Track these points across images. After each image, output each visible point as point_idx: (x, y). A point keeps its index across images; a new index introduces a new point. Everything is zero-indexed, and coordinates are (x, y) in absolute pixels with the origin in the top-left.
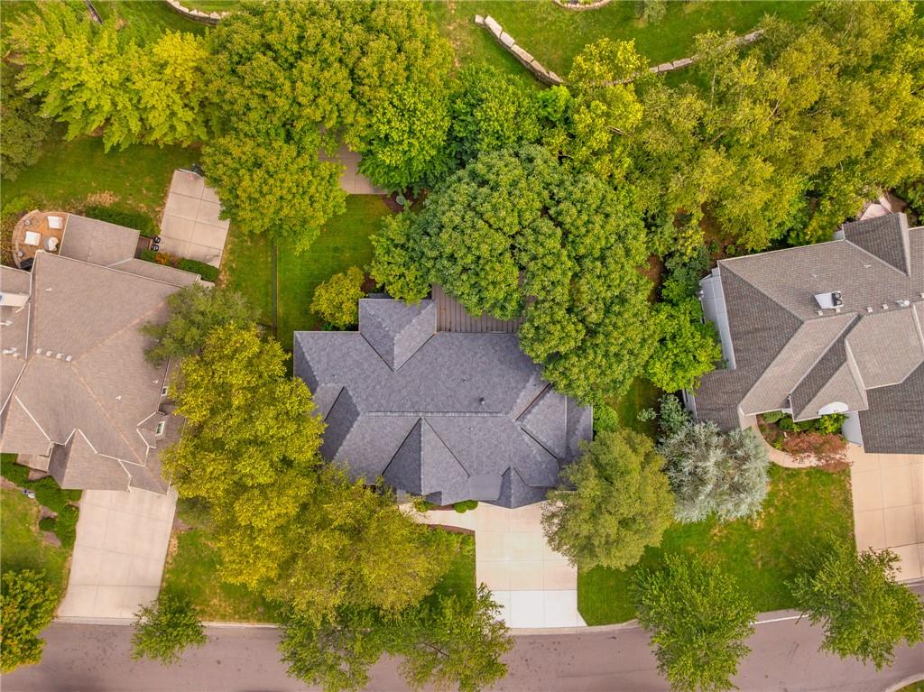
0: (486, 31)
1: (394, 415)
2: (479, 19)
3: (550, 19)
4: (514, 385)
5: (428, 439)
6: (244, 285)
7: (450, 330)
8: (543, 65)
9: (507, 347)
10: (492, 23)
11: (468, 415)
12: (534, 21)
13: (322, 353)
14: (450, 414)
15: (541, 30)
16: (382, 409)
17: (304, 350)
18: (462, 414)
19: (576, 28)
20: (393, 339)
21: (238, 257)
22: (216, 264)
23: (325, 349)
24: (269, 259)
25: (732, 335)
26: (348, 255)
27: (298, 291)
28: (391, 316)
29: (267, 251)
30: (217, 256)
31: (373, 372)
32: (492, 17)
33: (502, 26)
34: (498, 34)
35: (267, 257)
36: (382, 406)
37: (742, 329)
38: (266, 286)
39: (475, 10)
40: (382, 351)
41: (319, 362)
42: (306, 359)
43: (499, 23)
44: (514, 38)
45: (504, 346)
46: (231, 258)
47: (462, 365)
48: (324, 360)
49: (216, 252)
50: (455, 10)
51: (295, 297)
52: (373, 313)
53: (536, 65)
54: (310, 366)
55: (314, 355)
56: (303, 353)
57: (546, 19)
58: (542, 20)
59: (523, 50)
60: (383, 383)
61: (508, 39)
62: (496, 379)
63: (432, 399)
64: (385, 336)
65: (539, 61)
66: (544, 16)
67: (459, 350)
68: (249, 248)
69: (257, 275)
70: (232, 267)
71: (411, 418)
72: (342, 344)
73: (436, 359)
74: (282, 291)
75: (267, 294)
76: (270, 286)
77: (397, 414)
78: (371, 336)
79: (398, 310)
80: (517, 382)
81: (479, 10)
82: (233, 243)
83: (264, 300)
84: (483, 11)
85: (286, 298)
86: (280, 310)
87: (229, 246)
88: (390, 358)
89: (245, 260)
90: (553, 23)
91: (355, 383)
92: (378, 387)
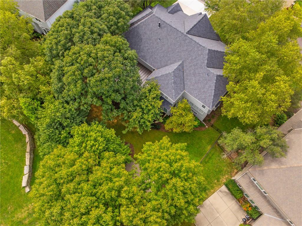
0: (31, 181)
2: (27, 190)
3: (3, 161)
5: (188, 29)
6: (217, 170)
8: (26, 147)
10: (24, 184)
11: (168, 23)
12: (9, 166)
13: (206, 90)
14: (174, 27)
15: (11, 160)
17: (213, 97)
18: (170, 24)
20: (173, 72)
21: (211, 183)
22: (224, 188)
23: (204, 92)
27: (196, 149)
28: (167, 84)
30: (220, 191)
31: (191, 66)
32: (21, 185)
33: (22, 178)
34: (27, 175)
36: (197, 47)
38: (208, 162)
39: (24, 195)
40: (181, 73)
41: (210, 86)
42: (215, 92)
43: (22, 179)
44: (24, 167)
46: (215, 185)
47: (156, 47)
48: (207, 86)
49: (220, 194)
50: (31, 203)
51: (200, 147)
52: (173, 90)
53: (28, 149)
54: (215, 87)
55: (210, 91)
58: (7, 164)
59: (26, 160)
60: (190, 58)
61: (26, 170)
65: (26, 150)
66: (4, 164)
67: (153, 55)
69: (208, 169)
70: (217, 181)
73: (163, 57)
74: (201, 155)
75: (210, 158)
76: (207, 160)
77: (194, 40)
78: (181, 84)
81: (23, 193)
82: (209, 191)
83: (213, 157)
84: (22, 191)
85: (203, 150)
87: (212, 191)
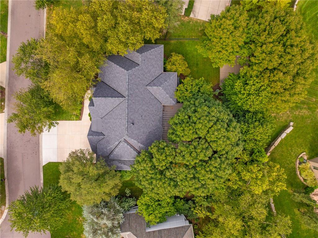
0: (286, 127)
1: (127, 86)
2: (292, 124)
3: (292, 153)
4: (140, 138)
5: (116, 101)
6: (183, 27)
7: (163, 111)
8: (273, 150)
9: (156, 135)
10: (291, 129)
11: (127, 118)
12: (291, 146)
13: (154, 56)
14: (127, 110)
15: (287, 149)
16: (129, 81)
17: (156, 49)
18: (127, 115)
19: (288, 164)
20: (160, 86)
21: (195, 25)
22: (192, 16)
23: (156, 57)
24: (193, 37)
25: (160, 230)
26: (195, 69)
27: (180, 49)
28: (170, 86)
29: (196, 36)
30: (195, 16)
31: (146, 78)
32: (293, 129)
33: (289, 133)
34: (286, 132)
36: (131, 81)
37: (163, 235)
38: (182, 36)
39: (295, 122)
40: (155, 82)
41: (150, 55)
42: (152, 49)
44: (284, 138)
45: (157, 133)
46: (194, 22)
47: (148, 116)
48: (151, 57)
50: (296, 114)
51: (178, 48)
52: (171, 78)
53: (273, 147)
54: (148, 51)
55: (153, 53)
56: (154, 48)
57: (292, 151)
58: (292, 150)
59: (279, 141)
60: (141, 82)
61: (284, 136)
62: (142, 130)
63: (133, 103)
64: (161, 83)
67: (155, 114)
68: (198, 29)
69: (187, 32)
70: (190, 22)
71: (125, 93)
72: (158, 65)
73: (151, 105)
74: (180, 42)
75: (179, 36)
77: (127, 87)
78: (161, 77)
79: (172, 88)
80: (141, 139)
81: (296, 124)
82: (200, 22)
83: (177, 35)
85: (177, 44)
86: (173, 42)
88: (152, 84)
89: (193, 28)
90: (290, 154)
91: (141, 70)
92: (139, 79)
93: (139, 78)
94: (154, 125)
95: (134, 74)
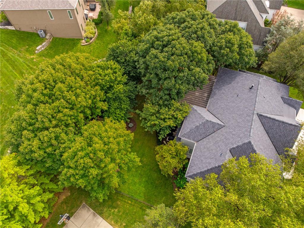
9: (222, 82)
13: (204, 161)
29: (125, 202)
35: (128, 203)
40: (211, 130)
47: (228, 98)
52: (189, 130)
54: (211, 169)
63: (246, 108)
67: (219, 99)
68: (119, 212)
70: (125, 226)
77: (253, 123)
78: (201, 135)
79: (191, 119)
82: (112, 219)
91: (228, 144)
93: (233, 135)
94: (223, 90)
95: (241, 138)
